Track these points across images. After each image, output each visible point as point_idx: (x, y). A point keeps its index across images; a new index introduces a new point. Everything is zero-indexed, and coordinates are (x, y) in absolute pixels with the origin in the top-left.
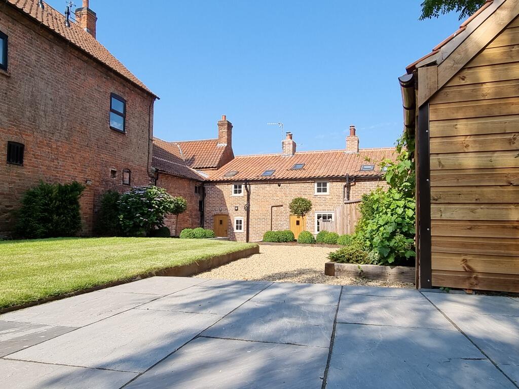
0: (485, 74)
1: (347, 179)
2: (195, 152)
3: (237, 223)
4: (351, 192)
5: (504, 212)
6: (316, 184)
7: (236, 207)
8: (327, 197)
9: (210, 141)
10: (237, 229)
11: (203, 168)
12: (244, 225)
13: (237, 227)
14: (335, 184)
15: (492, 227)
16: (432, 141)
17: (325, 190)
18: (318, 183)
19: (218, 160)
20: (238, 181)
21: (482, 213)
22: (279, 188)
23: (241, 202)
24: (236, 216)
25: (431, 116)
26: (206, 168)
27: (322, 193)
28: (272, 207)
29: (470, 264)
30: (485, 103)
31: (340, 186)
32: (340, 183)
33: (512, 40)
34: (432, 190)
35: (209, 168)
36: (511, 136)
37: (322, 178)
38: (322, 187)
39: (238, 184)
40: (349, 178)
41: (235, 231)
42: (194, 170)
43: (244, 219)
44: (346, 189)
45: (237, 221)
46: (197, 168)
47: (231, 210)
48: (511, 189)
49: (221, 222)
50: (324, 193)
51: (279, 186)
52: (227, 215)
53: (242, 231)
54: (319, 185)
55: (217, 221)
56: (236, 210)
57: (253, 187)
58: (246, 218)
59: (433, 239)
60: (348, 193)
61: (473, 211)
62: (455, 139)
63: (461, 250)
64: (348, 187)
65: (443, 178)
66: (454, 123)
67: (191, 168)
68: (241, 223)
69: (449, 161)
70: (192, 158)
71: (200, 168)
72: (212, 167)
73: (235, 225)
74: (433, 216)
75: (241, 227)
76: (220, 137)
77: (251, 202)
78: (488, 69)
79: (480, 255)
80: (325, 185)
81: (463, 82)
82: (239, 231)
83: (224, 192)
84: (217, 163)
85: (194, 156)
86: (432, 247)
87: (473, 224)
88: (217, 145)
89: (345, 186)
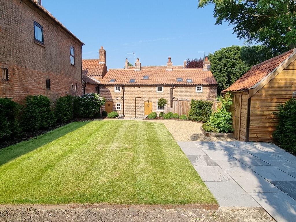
0: (263, 92)
1: (172, 86)
2: (87, 66)
3: (118, 106)
4: (173, 91)
5: (265, 124)
6: (157, 87)
7: (117, 98)
8: (162, 94)
9: (95, 60)
10: (118, 108)
11: (94, 76)
12: (121, 107)
13: (118, 107)
14: (166, 87)
15: (262, 127)
16: (251, 107)
17: (161, 90)
18: (158, 87)
19: (102, 72)
20: (118, 85)
21: (261, 124)
22: (139, 89)
23: (119, 95)
24: (117, 102)
25: (251, 101)
26: (96, 76)
27: (160, 92)
28: (136, 98)
29: (257, 136)
30: (263, 99)
31: (169, 88)
32: (169, 87)
33: (270, 85)
34: (250, 119)
35: (97, 76)
36: (268, 107)
37: (160, 85)
38: (160, 89)
39: (117, 86)
40: (173, 85)
41: (117, 109)
42: (89, 77)
43: (121, 104)
44: (171, 90)
45: (118, 105)
46: (90, 76)
47: (114, 99)
48: (267, 119)
49: (109, 105)
50: (161, 92)
51: (139, 88)
52: (113, 102)
53: (120, 109)
54: (158, 88)
55: (107, 105)
56: (117, 99)
57: (126, 88)
58: (122, 103)
59: (250, 130)
60: (172, 92)
61: (259, 124)
62: (256, 107)
63: (256, 133)
64: (172, 89)
65: (253, 116)
66: (256, 103)
67: (87, 76)
68: (120, 106)
69: (254, 112)
70: (86, 70)
71: (92, 76)
72: (99, 76)
73: (117, 107)
74: (250, 125)
75: (119, 107)
76: (101, 59)
77: (125, 95)
78: (264, 91)
79: (259, 134)
80: (161, 88)
81: (259, 93)
82: (119, 109)
83: (110, 90)
84: (101, 73)
85: (87, 68)
86: (250, 132)
87: (259, 127)
88: (99, 63)
89: (171, 89)
